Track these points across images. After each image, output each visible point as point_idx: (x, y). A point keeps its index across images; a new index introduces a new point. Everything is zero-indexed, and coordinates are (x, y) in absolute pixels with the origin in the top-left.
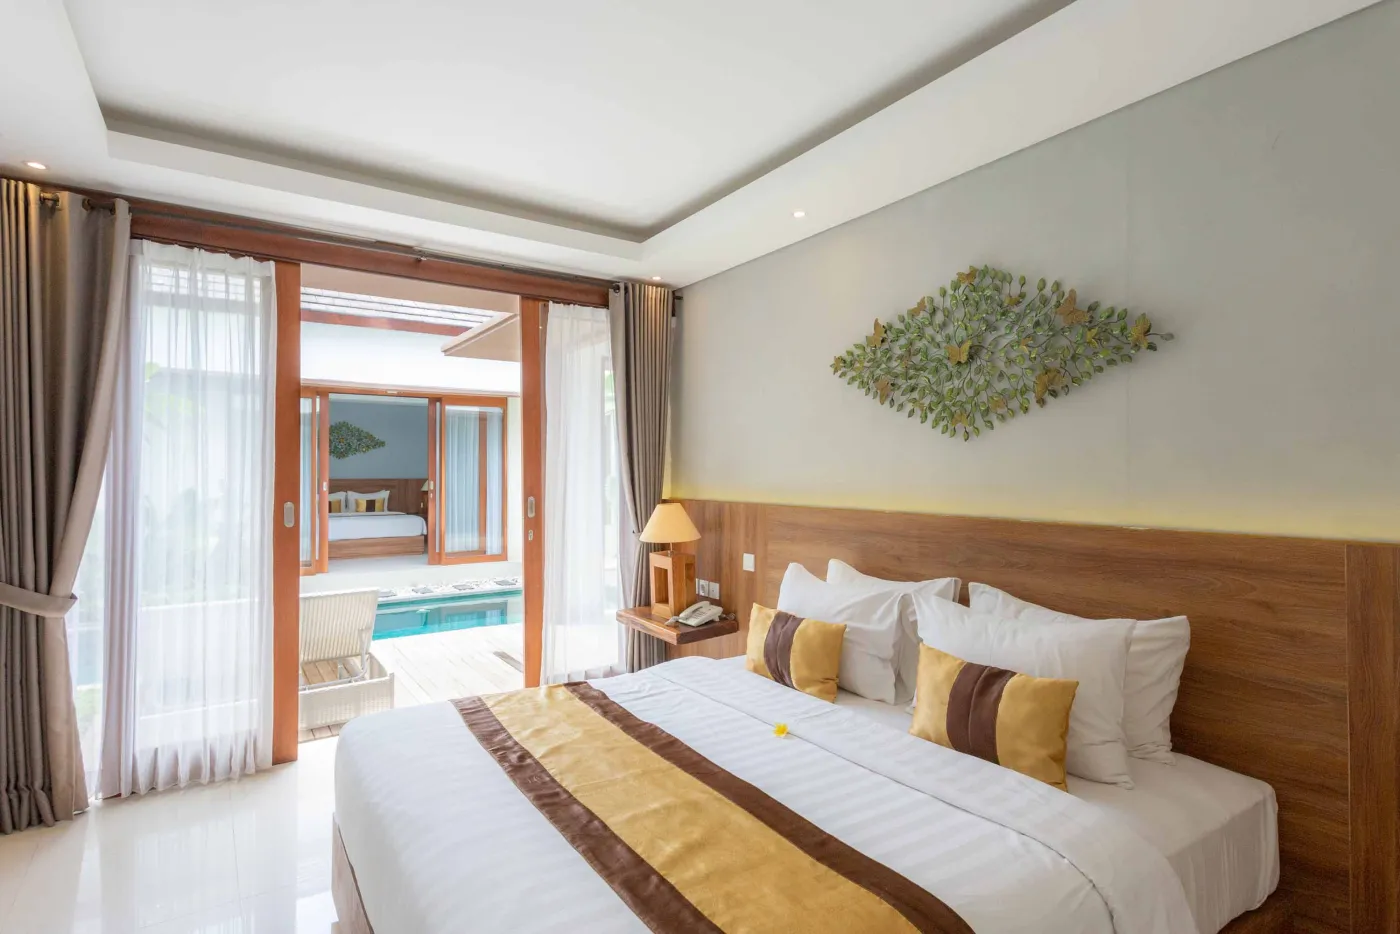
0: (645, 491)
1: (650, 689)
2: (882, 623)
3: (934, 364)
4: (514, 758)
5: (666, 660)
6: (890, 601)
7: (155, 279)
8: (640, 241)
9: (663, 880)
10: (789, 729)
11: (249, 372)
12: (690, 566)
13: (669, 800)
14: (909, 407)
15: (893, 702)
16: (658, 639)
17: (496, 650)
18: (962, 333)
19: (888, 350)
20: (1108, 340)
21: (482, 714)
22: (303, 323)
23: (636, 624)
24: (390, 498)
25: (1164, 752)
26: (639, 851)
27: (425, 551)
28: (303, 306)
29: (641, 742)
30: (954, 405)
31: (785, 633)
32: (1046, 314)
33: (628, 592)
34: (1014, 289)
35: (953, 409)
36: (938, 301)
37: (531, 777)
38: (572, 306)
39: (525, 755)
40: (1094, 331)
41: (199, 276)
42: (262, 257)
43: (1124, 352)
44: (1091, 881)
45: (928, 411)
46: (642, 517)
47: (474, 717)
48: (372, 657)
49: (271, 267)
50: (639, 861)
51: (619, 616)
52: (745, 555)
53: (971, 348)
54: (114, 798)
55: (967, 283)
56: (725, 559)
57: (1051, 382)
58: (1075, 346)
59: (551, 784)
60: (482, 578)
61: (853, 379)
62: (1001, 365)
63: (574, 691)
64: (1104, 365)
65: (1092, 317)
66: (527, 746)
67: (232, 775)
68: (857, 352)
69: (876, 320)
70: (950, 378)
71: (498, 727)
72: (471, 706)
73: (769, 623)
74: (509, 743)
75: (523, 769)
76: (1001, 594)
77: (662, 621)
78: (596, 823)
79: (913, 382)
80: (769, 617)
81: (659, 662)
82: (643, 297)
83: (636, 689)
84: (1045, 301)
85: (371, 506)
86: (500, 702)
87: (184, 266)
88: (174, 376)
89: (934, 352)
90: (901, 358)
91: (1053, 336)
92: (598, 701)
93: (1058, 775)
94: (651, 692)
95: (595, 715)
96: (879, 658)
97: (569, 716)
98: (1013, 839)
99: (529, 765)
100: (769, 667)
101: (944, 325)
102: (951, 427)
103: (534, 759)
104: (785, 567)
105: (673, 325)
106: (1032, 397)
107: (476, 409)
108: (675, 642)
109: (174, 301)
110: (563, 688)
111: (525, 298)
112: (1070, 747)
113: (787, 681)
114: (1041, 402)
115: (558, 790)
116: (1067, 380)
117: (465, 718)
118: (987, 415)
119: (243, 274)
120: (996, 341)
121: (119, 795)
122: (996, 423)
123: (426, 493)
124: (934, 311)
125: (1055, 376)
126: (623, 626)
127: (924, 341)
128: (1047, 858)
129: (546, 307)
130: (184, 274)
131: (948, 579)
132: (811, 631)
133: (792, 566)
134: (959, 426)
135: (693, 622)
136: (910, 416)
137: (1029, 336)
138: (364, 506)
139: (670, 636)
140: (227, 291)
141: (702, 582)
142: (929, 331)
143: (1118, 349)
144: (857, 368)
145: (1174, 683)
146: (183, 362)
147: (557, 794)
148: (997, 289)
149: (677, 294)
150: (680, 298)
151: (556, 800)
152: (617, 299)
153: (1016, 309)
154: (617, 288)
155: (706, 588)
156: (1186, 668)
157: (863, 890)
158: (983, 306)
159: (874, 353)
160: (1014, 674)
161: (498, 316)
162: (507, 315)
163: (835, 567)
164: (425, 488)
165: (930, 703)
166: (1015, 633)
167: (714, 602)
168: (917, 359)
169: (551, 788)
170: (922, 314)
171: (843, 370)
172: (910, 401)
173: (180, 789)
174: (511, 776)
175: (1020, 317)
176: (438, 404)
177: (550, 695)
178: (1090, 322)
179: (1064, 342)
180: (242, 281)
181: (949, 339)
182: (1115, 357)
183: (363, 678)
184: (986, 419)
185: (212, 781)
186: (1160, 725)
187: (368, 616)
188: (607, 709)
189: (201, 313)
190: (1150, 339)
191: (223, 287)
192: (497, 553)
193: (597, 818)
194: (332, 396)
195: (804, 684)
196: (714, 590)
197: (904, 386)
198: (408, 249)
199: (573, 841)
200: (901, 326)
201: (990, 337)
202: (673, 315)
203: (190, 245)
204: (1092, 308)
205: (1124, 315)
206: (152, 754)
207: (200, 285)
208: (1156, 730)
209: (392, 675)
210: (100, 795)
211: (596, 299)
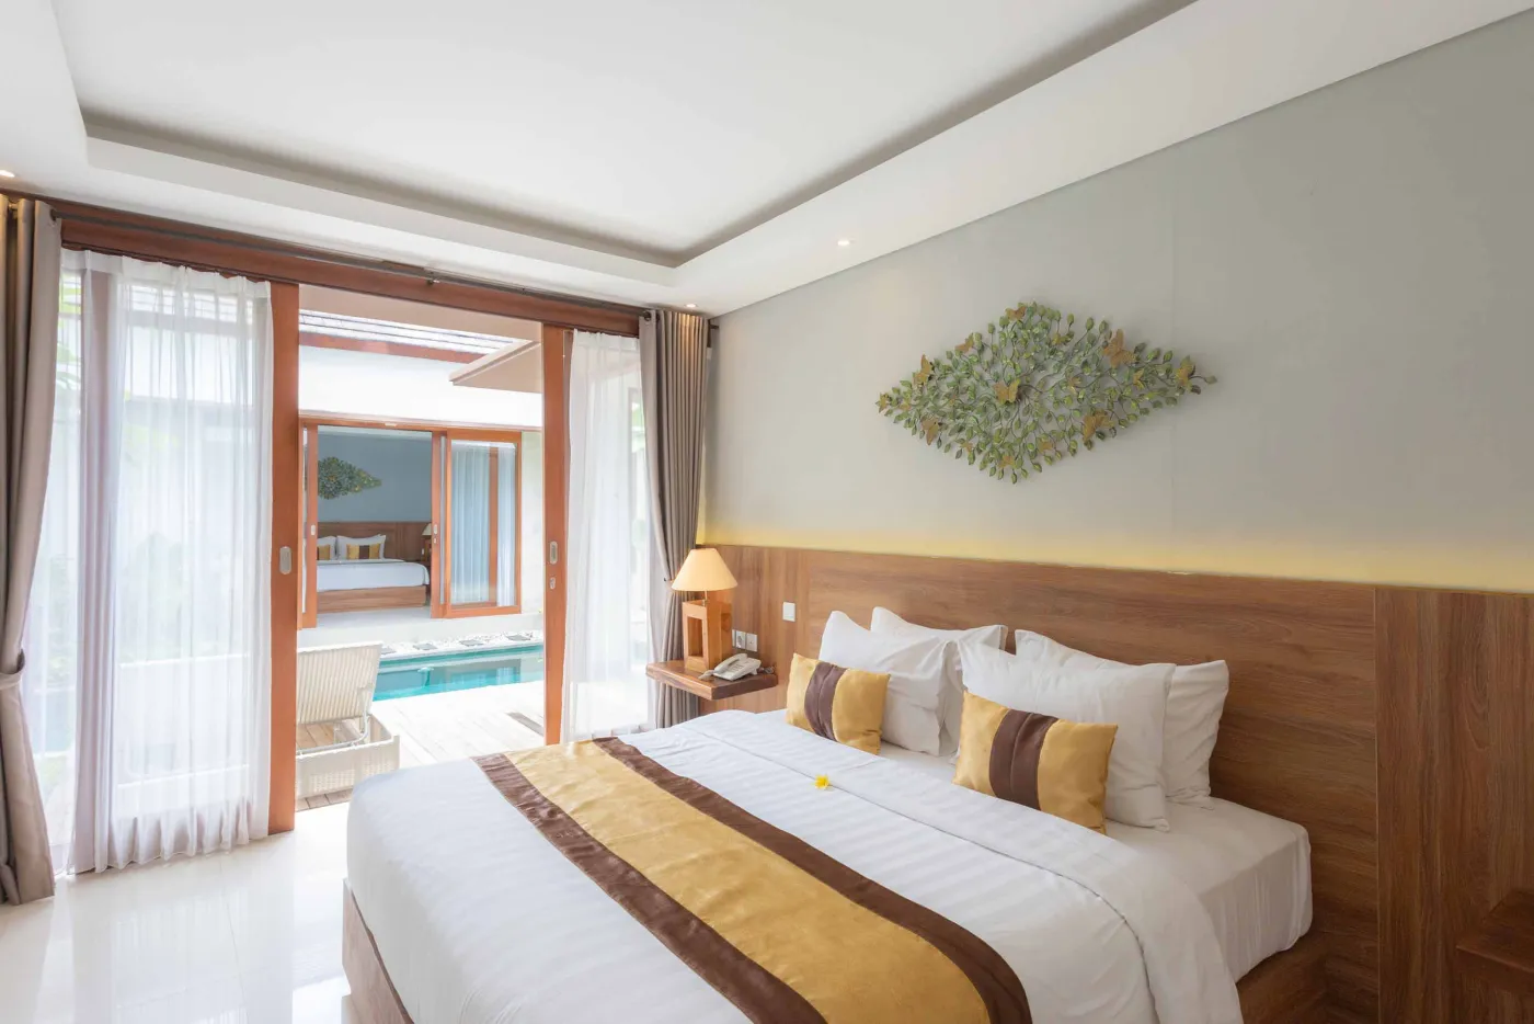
0: (677, 535)
1: (686, 743)
2: (927, 672)
3: (982, 404)
4: (544, 813)
5: (700, 715)
6: (933, 650)
7: (136, 297)
8: (674, 266)
9: (702, 924)
10: (830, 780)
11: (242, 403)
12: (725, 616)
13: (708, 851)
14: (957, 447)
15: (937, 753)
16: (690, 694)
17: (509, 712)
18: (1010, 373)
19: (936, 388)
20: (1153, 382)
21: (508, 771)
22: (301, 348)
23: (669, 679)
24: (386, 543)
25: (1203, 797)
26: (678, 898)
27: (427, 603)
28: (302, 328)
29: (678, 796)
30: (1002, 446)
31: (828, 682)
32: (1094, 354)
33: (658, 646)
34: (1061, 328)
35: (1001, 450)
36: (987, 337)
37: (563, 832)
38: (598, 334)
39: (554, 811)
40: (1141, 373)
41: (186, 295)
42: (256, 277)
43: (1169, 394)
44: (1123, 918)
45: (976, 452)
46: (674, 563)
47: (498, 774)
48: (372, 719)
49: (265, 288)
50: (679, 908)
51: (649, 670)
52: (785, 604)
53: (1019, 387)
54: (87, 873)
55: (1016, 320)
56: (764, 609)
57: (1098, 423)
58: (1122, 387)
59: (585, 838)
60: (492, 633)
61: (899, 418)
62: (1049, 405)
63: (603, 747)
64: (1150, 407)
65: (1138, 359)
66: (559, 802)
67: (222, 846)
68: (904, 389)
69: (924, 356)
70: (998, 418)
71: (524, 784)
72: (493, 763)
73: (811, 673)
74: (538, 799)
75: (554, 824)
76: (1047, 640)
77: (695, 674)
78: (633, 874)
79: (961, 421)
80: (811, 668)
81: (691, 718)
82: (676, 326)
83: (670, 744)
84: (1093, 342)
85: (364, 553)
86: (525, 759)
87: (169, 286)
88: (157, 405)
89: (983, 391)
90: (948, 396)
91: (1101, 376)
92: (629, 757)
93: (1098, 820)
94: (688, 746)
95: (628, 771)
96: (924, 709)
97: (599, 772)
98: (1050, 879)
99: (560, 820)
100: (811, 720)
101: (992, 363)
102: (999, 469)
103: (566, 815)
104: (826, 617)
105: (709, 357)
106: (1079, 438)
107: (487, 444)
108: (709, 697)
109: (157, 321)
110: (592, 743)
111: (547, 325)
112: (1109, 792)
113: (829, 733)
114: (1089, 444)
115: (591, 843)
116: (1114, 422)
117: (489, 775)
118: (1036, 455)
119: (236, 295)
120: (1044, 382)
121: (93, 870)
122: (1044, 465)
123: (429, 537)
124: (982, 349)
125: (1102, 418)
126: (653, 682)
127: (972, 379)
128: (1081, 896)
129: (570, 335)
130: (169, 294)
131: (996, 626)
132: (853, 681)
133: (834, 614)
134: (1007, 468)
135: (729, 676)
136: (957, 457)
137: (1077, 377)
138: (356, 552)
139: (705, 691)
140: (217, 312)
141: (739, 633)
142: (977, 369)
143: (1163, 391)
144: (905, 406)
145: (1212, 728)
146: (167, 391)
147: (590, 848)
148: (1047, 328)
149: (712, 323)
150: (716, 327)
151: (591, 853)
152: (649, 329)
153: (1064, 348)
154: (648, 316)
155: (743, 639)
156: (1225, 714)
157: (901, 928)
158: (1032, 342)
159: (921, 390)
160: (1056, 720)
161: (517, 343)
162: (525, 342)
163: (880, 615)
164: (427, 532)
165: (974, 753)
166: (1058, 680)
167: (751, 654)
168: (964, 398)
169: (585, 842)
170: (971, 351)
171: (889, 407)
172: (958, 441)
173: (165, 862)
174: (542, 831)
175: (1068, 356)
176: (443, 439)
177: (578, 751)
178: (1137, 363)
179: (1112, 384)
180: (234, 301)
181: (997, 378)
182: (1162, 400)
183: (362, 742)
184: (1034, 461)
185: (200, 851)
186: (1199, 770)
187: (369, 674)
188: (640, 764)
189: (187, 336)
190: (1194, 382)
191: (212, 307)
192: (508, 605)
193: (633, 869)
194: (321, 428)
195: (846, 737)
196: (752, 641)
197: (952, 426)
198: (419, 270)
199: (610, 891)
200: (949, 363)
201: (1039, 376)
202: (709, 345)
203: (176, 263)
204: (1140, 349)
205: (1169, 357)
206: (130, 824)
207: (186, 303)
208: (1196, 777)
209: (397, 738)
210: (73, 870)
211: (625, 327)
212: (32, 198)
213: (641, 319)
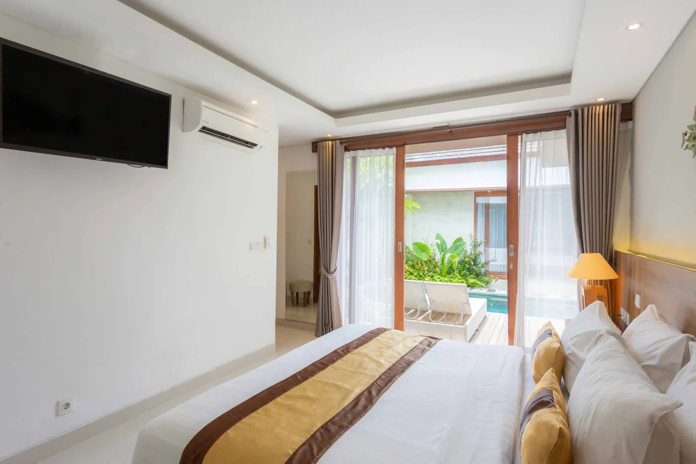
38: (539, 133)
42: (391, 147)
49: (394, 150)
52: (637, 295)
56: (631, 297)
74: (355, 345)
82: (591, 115)
111: (509, 135)
119: (385, 155)
149: (633, 104)
152: (570, 121)
154: (570, 114)
196: (627, 318)
209: (466, 326)
211: (559, 124)
212: (336, 140)
213: (568, 117)
